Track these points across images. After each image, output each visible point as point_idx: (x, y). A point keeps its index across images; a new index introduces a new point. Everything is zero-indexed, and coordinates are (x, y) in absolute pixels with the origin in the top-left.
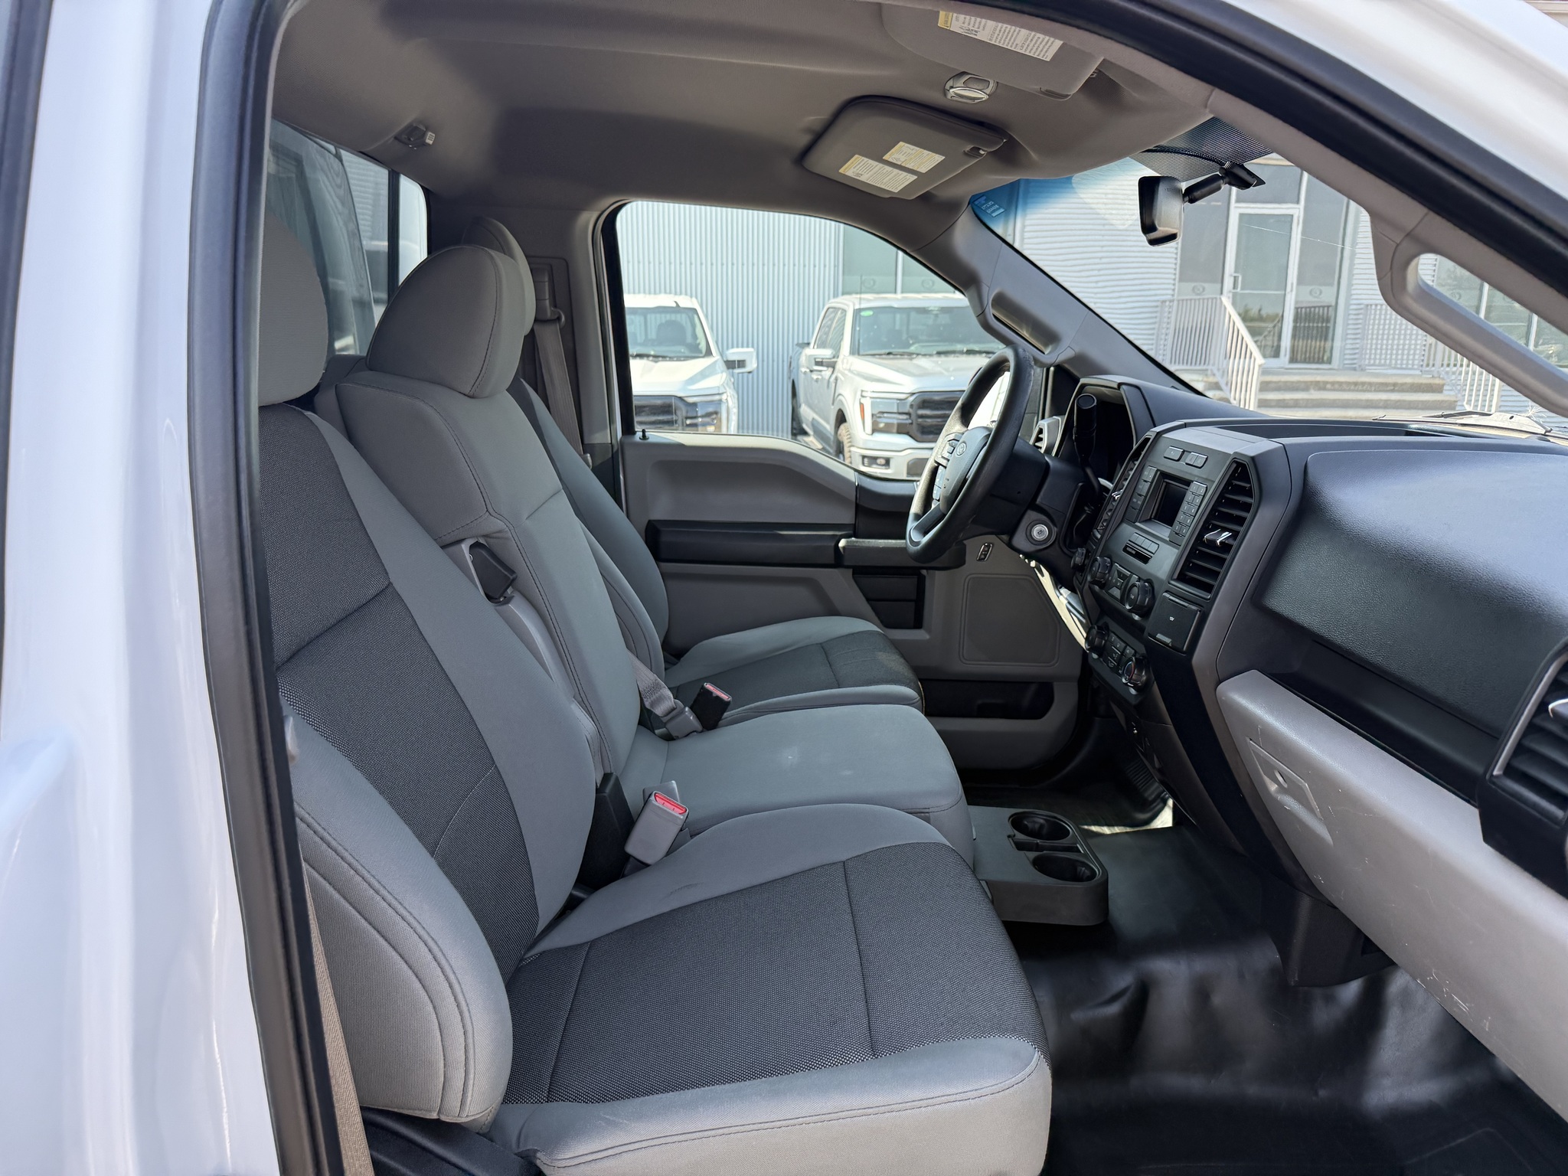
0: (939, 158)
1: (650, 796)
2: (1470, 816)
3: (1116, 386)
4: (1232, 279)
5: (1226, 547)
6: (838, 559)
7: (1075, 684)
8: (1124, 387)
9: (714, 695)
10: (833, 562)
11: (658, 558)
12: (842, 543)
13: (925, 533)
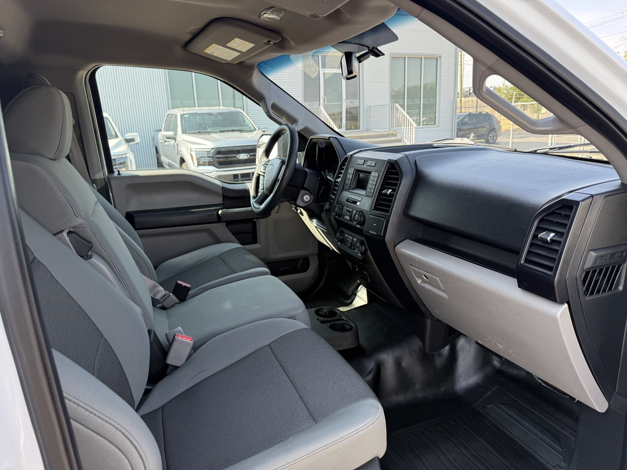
0: (252, 45)
1: (175, 336)
2: (514, 281)
3: (328, 138)
4: (323, 99)
5: (391, 195)
6: (219, 219)
7: (316, 257)
8: (331, 138)
9: (183, 286)
10: (217, 220)
11: (136, 229)
12: (220, 212)
13: (261, 203)
